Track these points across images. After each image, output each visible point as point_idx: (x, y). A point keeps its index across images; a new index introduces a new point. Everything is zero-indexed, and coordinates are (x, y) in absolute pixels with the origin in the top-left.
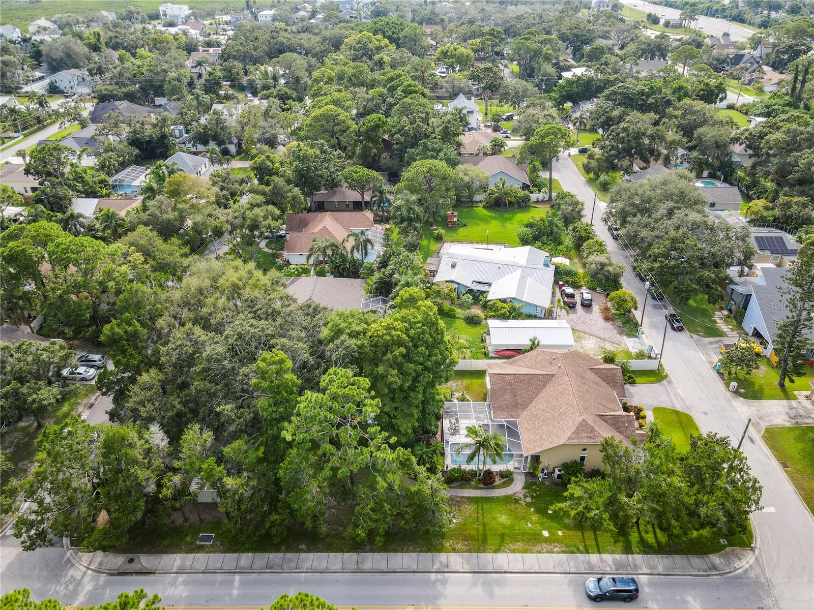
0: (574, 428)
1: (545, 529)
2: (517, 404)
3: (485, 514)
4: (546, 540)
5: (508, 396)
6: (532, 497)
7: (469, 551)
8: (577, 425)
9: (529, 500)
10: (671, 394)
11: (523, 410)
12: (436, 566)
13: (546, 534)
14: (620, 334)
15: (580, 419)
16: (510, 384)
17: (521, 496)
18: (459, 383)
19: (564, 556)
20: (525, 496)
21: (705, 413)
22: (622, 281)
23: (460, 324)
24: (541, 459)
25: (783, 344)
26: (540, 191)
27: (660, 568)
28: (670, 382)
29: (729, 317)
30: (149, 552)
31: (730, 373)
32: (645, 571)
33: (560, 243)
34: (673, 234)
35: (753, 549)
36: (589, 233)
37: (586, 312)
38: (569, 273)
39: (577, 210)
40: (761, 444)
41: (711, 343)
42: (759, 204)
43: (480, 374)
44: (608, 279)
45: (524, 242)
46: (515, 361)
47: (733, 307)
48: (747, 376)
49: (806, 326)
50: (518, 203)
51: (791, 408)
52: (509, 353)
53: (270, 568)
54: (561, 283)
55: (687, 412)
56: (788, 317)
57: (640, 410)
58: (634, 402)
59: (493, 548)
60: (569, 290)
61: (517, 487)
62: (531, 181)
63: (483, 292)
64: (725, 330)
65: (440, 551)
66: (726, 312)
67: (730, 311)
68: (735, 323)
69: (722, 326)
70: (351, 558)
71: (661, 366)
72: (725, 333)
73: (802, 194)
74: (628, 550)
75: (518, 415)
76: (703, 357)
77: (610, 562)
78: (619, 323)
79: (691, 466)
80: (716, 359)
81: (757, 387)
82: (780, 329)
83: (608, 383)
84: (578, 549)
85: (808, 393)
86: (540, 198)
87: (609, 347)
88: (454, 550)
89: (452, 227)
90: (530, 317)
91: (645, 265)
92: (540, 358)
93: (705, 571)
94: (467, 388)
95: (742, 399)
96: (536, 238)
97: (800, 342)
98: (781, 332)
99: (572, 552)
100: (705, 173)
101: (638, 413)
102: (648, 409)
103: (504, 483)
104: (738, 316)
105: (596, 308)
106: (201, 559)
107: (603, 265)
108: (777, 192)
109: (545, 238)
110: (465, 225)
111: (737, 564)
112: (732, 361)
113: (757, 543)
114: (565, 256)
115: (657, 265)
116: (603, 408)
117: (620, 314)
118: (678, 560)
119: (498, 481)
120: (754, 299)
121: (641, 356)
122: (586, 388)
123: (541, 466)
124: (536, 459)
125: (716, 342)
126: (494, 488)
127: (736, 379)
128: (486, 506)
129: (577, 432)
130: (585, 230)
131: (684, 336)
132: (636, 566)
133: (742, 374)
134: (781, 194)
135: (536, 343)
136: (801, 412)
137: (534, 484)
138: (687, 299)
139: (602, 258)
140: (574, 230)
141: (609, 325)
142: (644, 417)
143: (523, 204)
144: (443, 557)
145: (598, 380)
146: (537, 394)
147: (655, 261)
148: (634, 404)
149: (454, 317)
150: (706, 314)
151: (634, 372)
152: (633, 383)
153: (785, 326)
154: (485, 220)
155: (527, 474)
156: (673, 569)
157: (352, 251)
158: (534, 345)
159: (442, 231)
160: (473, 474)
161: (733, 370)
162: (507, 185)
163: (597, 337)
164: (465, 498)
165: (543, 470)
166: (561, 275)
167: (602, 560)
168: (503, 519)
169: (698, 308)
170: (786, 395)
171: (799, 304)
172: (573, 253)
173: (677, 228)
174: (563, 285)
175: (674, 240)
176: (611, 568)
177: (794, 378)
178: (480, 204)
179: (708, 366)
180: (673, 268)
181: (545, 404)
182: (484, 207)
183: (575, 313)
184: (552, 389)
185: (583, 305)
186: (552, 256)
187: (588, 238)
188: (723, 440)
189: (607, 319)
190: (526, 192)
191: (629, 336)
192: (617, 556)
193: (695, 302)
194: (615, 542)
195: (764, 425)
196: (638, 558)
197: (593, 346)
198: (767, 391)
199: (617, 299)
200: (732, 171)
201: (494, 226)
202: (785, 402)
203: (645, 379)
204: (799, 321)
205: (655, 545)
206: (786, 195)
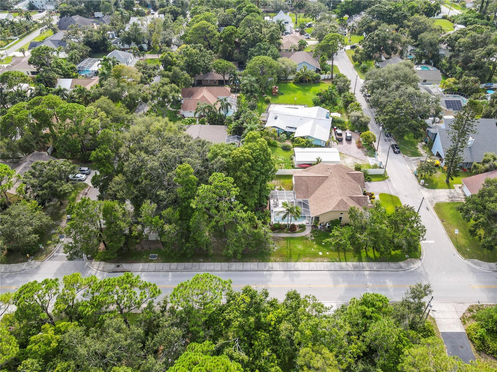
0: (337, 203)
1: (320, 252)
2: (308, 191)
3: (291, 245)
4: (321, 256)
5: (303, 188)
6: (315, 237)
7: (283, 261)
8: (338, 201)
9: (313, 238)
10: (390, 187)
11: (311, 194)
12: (267, 268)
13: (321, 253)
14: (366, 155)
15: (340, 198)
16: (305, 182)
17: (309, 236)
18: (278, 181)
19: (329, 263)
20: (311, 237)
21: (406, 196)
22: (369, 126)
23: (279, 150)
24: (320, 219)
25: (448, 160)
26: (326, 73)
27: (375, 268)
28: (389, 181)
29: (425, 146)
30: (126, 262)
31: (422, 176)
32: (367, 269)
33: (336, 105)
34: (398, 99)
35: (421, 260)
36: (353, 99)
37: (348, 144)
38: (340, 122)
39: (346, 85)
40: (432, 211)
41: (413, 160)
42: (450, 81)
43: (289, 177)
44: (361, 125)
45: (316, 104)
46: (308, 170)
47: (428, 141)
48: (430, 177)
49: (460, 150)
50: (313, 80)
51: (451, 193)
52: (305, 166)
53: (186, 269)
54: (335, 127)
55: (397, 195)
56: (451, 146)
57: (373, 195)
58: (369, 191)
59: (295, 260)
60: (339, 131)
61: (308, 232)
62: (321, 66)
63: (292, 133)
64: (422, 153)
65: (268, 262)
66: (424, 143)
67: (426, 142)
68: (428, 149)
69: (421, 151)
70: (225, 265)
71: (386, 172)
72: (422, 154)
73: (475, 75)
74: (360, 260)
75: (309, 197)
76: (409, 168)
77: (351, 266)
78: (365, 149)
79: (392, 220)
80: (415, 168)
81: (434, 183)
82: (447, 152)
83: (356, 181)
84: (336, 260)
85: (460, 185)
86: (326, 77)
87: (359, 162)
88: (275, 261)
89: (276, 95)
90: (317, 146)
91: (382, 117)
92: (321, 168)
93: (396, 269)
94: (283, 184)
95: (426, 189)
96: (322, 102)
97: (457, 159)
98: (448, 154)
99: (333, 262)
100: (423, 61)
101: (371, 196)
102: (377, 194)
103: (301, 230)
104: (430, 145)
105: (354, 141)
106: (152, 266)
107: (358, 117)
108: (462, 73)
109: (327, 102)
110: (282, 94)
111: (412, 266)
112: (423, 169)
113: (423, 257)
114: (339, 112)
115: (387, 117)
116: (352, 193)
117: (367, 145)
118: (384, 264)
119: (298, 229)
120: (438, 136)
121: (375, 167)
122: (344, 183)
123: (320, 222)
124: (317, 218)
125: (417, 159)
126: (296, 233)
127: (425, 179)
128: (292, 241)
129: (338, 205)
130: (350, 97)
131: (400, 156)
132: (363, 267)
133: (427, 176)
134: (463, 75)
135: (320, 160)
136: (456, 195)
137: (316, 231)
138: (403, 136)
139: (358, 113)
140: (344, 97)
141: (360, 150)
142: (374, 198)
143: (316, 81)
144: (270, 264)
145: (351, 179)
146: (319, 187)
147: (387, 115)
148: (369, 192)
149: (276, 146)
150: (413, 144)
151: (371, 175)
152: (370, 181)
153: (450, 151)
154: (294, 91)
155: (312, 226)
156: (381, 268)
157: (220, 110)
158: (319, 161)
159: (270, 98)
160: (285, 226)
161: (423, 174)
162: (308, 69)
163: (353, 157)
164: (281, 237)
165: (321, 224)
166: (335, 123)
167: (347, 265)
168: (300, 247)
169: (409, 141)
170: (449, 186)
171: (457, 139)
172: (343, 110)
173: (400, 96)
174: (336, 129)
175: (399, 103)
176: (351, 269)
177: (453, 178)
178: (291, 81)
179: (411, 172)
180: (397, 119)
181: (323, 192)
182: (294, 83)
183: (342, 144)
184: (327, 184)
185: (347, 140)
186: (331, 112)
187: (352, 102)
188: (411, 208)
189: (359, 147)
190: (318, 74)
191: (370, 156)
192: (355, 263)
193: (408, 137)
194: (354, 257)
195: (435, 202)
196: (365, 264)
197: (350, 162)
198: (439, 185)
199: (365, 137)
200: (439, 60)
201: (299, 94)
202: (448, 190)
203: (377, 179)
204: (457, 148)
205: (373, 258)
206: (466, 75)
